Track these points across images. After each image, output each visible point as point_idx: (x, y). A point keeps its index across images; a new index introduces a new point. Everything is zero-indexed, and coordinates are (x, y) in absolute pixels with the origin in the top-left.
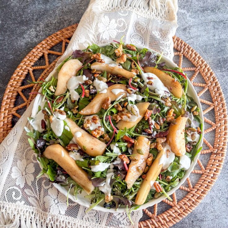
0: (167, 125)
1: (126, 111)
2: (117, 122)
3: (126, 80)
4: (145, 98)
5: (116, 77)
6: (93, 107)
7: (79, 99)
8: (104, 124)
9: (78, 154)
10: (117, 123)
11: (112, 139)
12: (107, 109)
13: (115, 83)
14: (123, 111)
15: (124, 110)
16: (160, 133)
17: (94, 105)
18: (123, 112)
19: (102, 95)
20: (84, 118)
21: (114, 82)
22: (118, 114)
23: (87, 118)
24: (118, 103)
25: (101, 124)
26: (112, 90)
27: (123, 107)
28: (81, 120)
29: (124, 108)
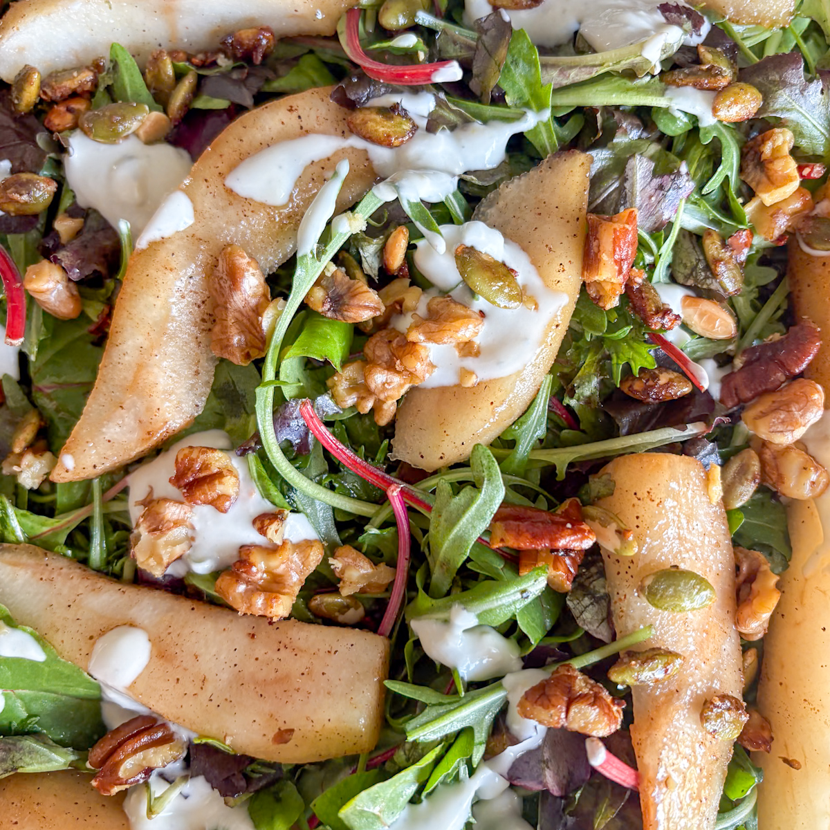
0: (770, 274)
1: (418, 302)
2: (383, 421)
3: (311, 52)
4: (535, 131)
5: (222, 61)
6: (135, 386)
7: (23, 358)
8: (286, 488)
9: (198, 788)
10: (389, 431)
11: (403, 564)
12: (255, 355)
13: (236, 111)
14: (397, 309)
15: (400, 303)
16: (747, 364)
17: (140, 367)
18: (404, 323)
19: (163, 254)
20: (113, 492)
21: (220, 104)
22: (368, 351)
23: (139, 484)
24: (333, 268)
25: (267, 495)
26: (231, 182)
27: (383, 280)
28: (106, 516)
29: (399, 288)
